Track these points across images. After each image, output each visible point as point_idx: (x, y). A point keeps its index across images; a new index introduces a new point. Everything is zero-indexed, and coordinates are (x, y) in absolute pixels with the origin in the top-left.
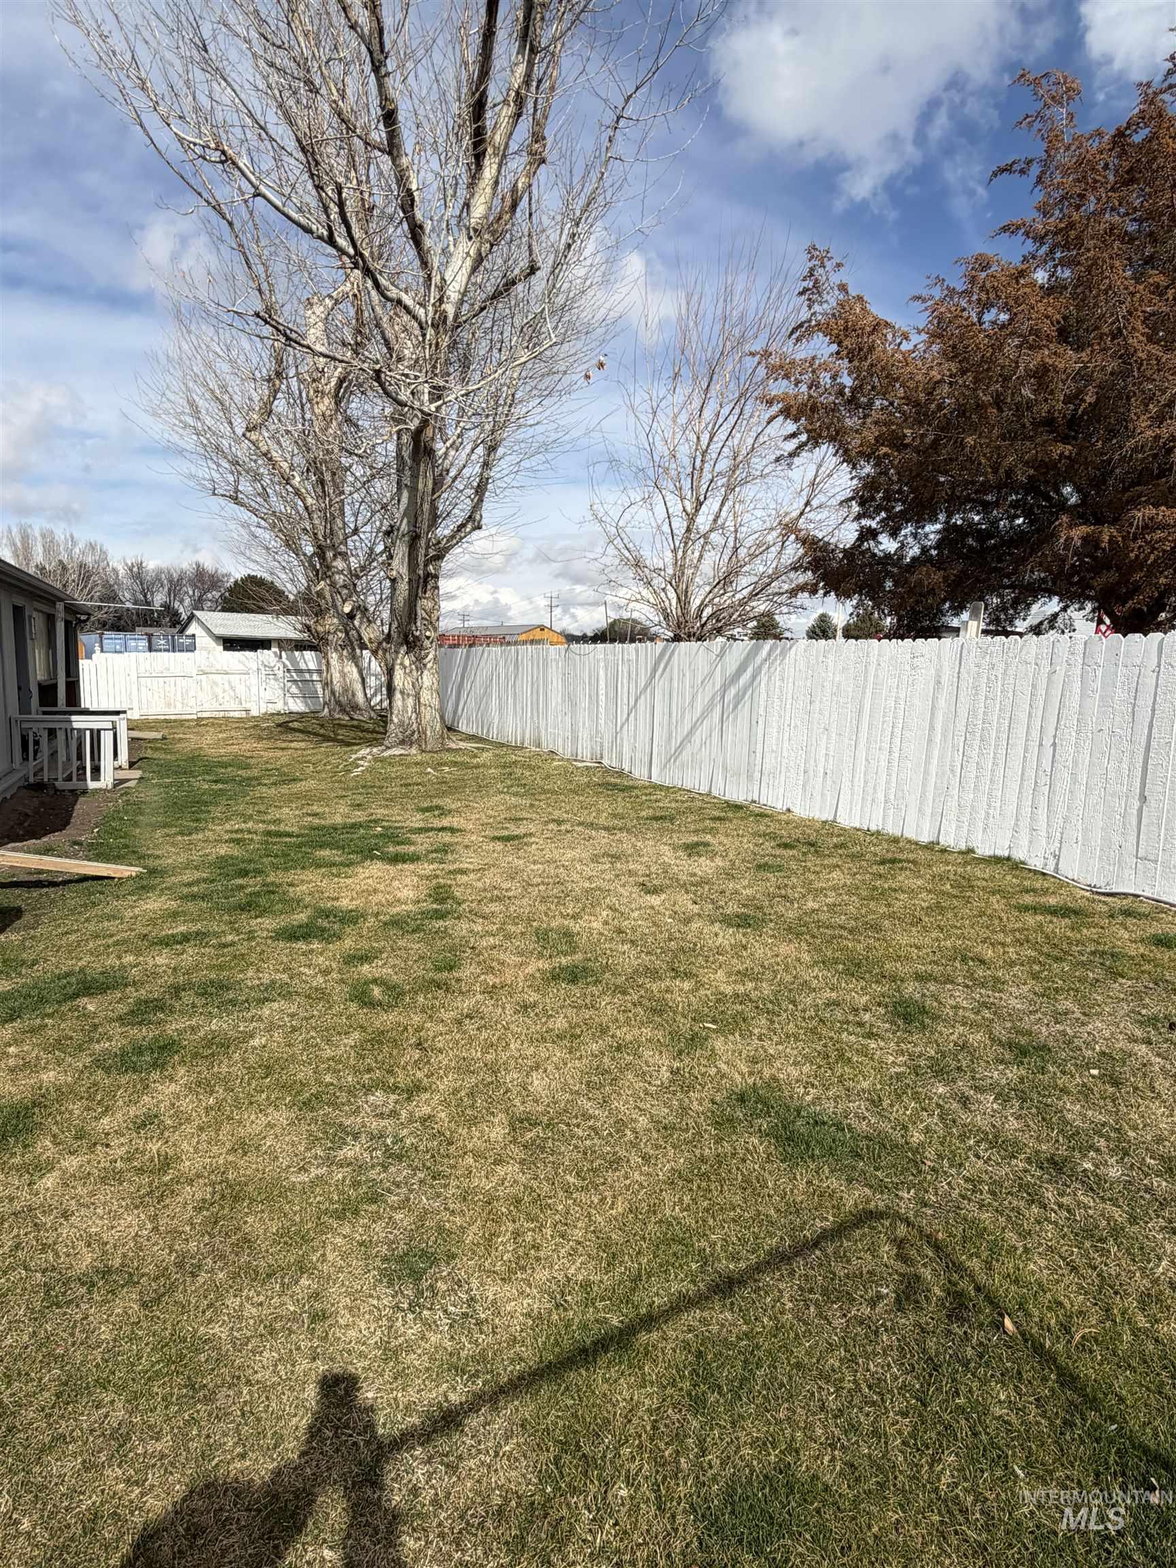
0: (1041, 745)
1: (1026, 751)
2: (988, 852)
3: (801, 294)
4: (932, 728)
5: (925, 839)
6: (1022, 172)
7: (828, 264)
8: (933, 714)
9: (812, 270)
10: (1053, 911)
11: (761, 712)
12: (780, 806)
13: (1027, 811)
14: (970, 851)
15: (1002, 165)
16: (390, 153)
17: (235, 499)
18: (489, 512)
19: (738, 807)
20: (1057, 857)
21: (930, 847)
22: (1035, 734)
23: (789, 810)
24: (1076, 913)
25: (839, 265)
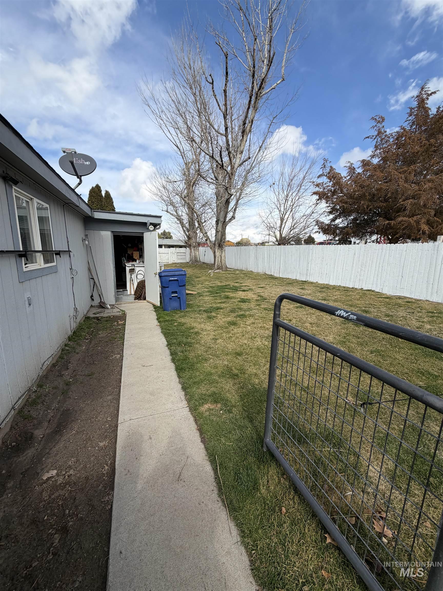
0: (379, 266)
1: (376, 267)
2: (366, 289)
3: (321, 168)
4: (353, 264)
5: (351, 287)
6: (371, 138)
7: (328, 162)
8: (353, 261)
9: (324, 163)
10: (385, 298)
11: (310, 261)
12: (315, 281)
13: (375, 279)
14: (362, 289)
15: (367, 136)
16: (225, 136)
17: (167, 211)
18: (237, 215)
19: (305, 282)
20: (382, 289)
21: (353, 288)
22: (378, 264)
23: (317, 282)
24: (390, 298)
25: (330, 162)
